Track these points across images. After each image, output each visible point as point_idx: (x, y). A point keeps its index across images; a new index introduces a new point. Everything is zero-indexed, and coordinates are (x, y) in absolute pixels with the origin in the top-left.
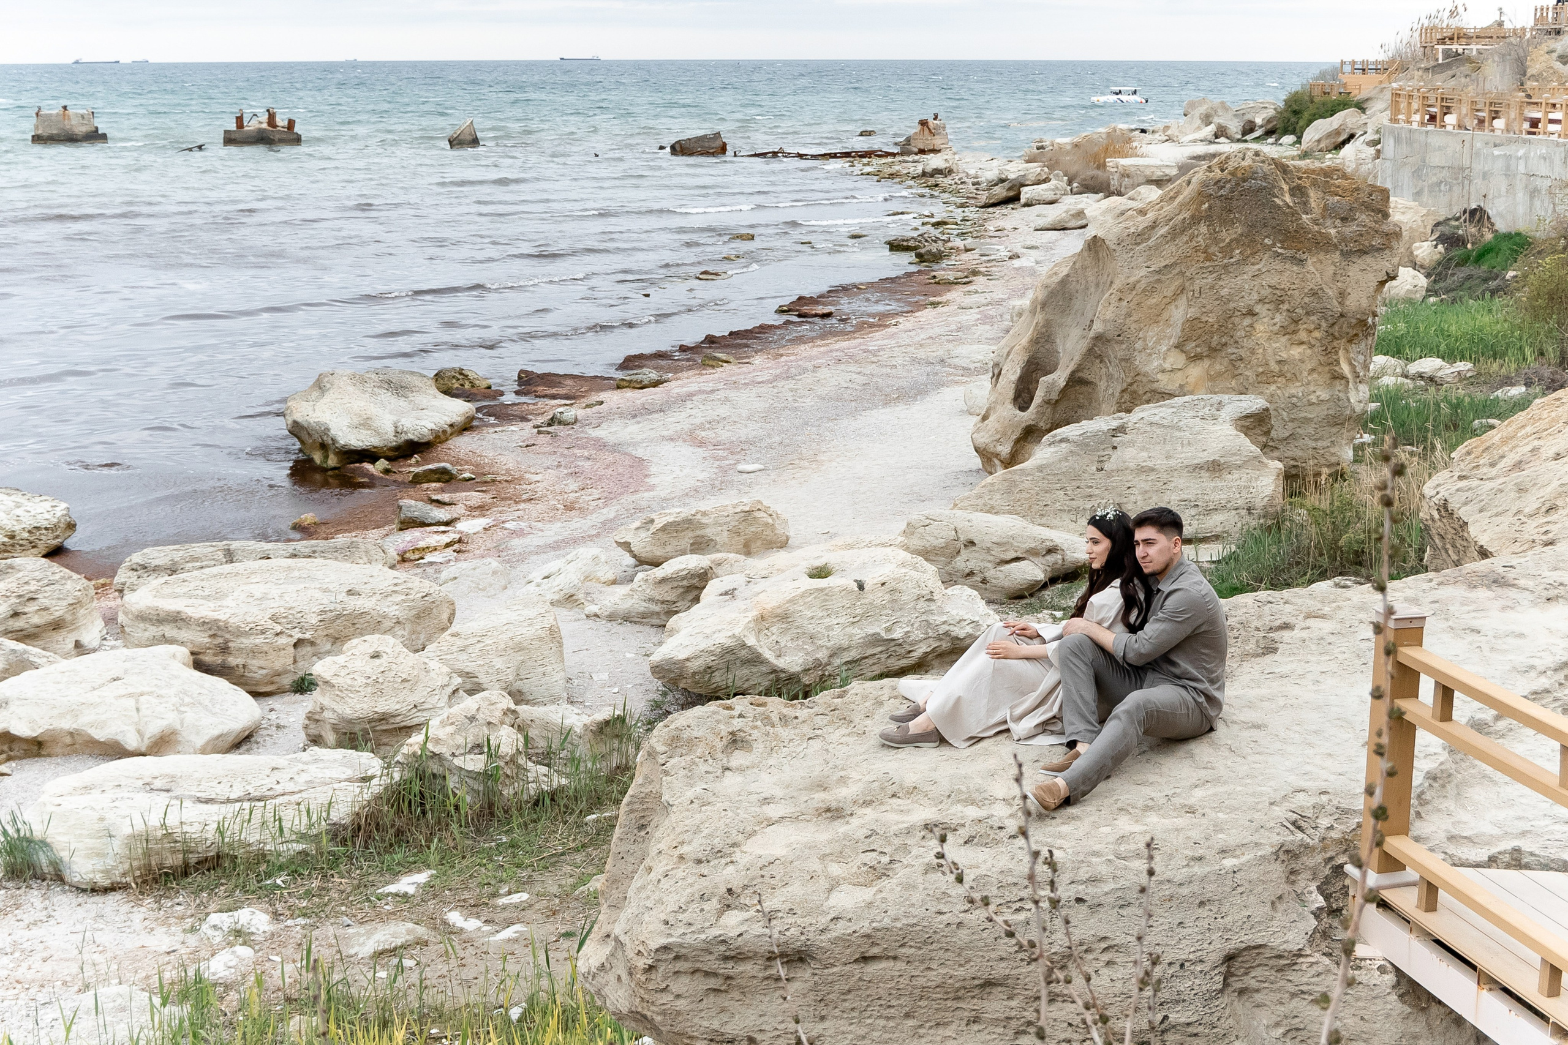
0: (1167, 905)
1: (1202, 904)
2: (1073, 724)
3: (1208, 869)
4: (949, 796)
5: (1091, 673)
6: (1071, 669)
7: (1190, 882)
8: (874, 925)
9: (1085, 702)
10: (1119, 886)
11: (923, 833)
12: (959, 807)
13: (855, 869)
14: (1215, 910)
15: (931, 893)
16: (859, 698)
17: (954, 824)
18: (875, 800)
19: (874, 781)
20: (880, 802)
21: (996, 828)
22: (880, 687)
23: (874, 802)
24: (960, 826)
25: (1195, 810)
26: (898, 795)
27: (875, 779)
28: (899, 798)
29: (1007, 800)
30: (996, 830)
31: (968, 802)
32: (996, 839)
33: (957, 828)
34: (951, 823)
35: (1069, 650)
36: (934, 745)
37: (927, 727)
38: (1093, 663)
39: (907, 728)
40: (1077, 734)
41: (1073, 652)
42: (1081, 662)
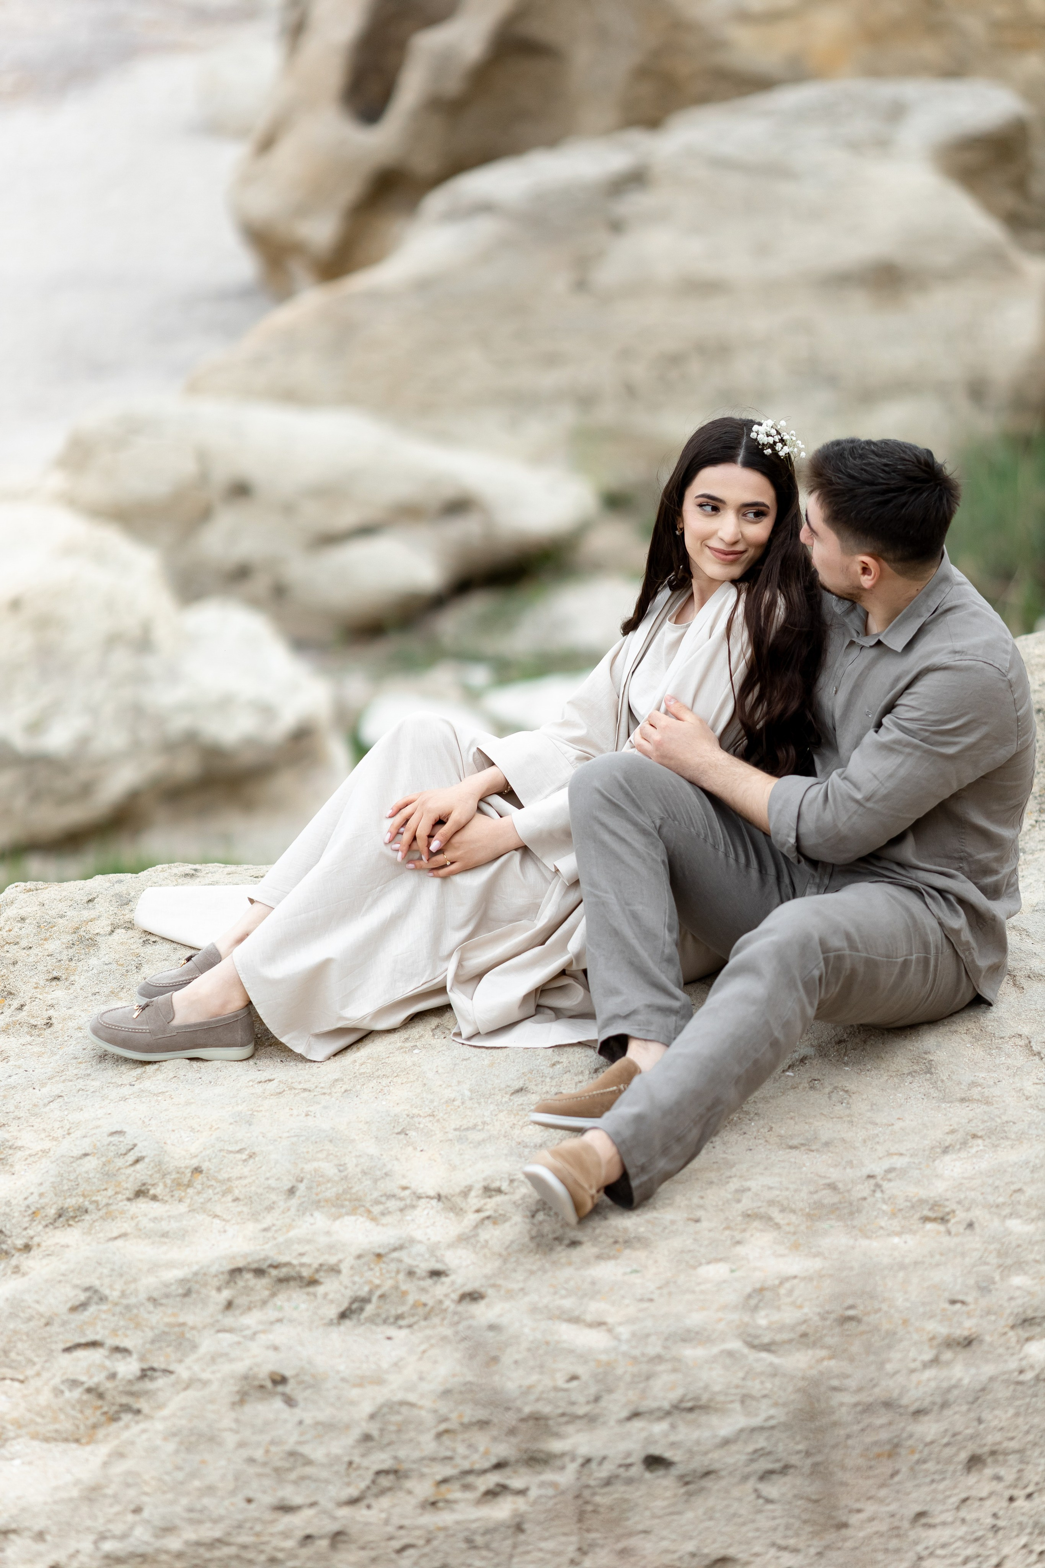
0: (884, 1468)
1: (974, 1462)
2: (613, 992)
3: (988, 1370)
4: (292, 1191)
5: (659, 855)
6: (603, 844)
7: (945, 1405)
8: (108, 1546)
9: (647, 935)
10: (756, 1421)
11: (226, 1294)
12: (319, 1220)
13: (45, 1398)
14: (1008, 1474)
15: (259, 1454)
16: (29, 928)
17: (310, 1266)
18: (91, 1207)
19: (86, 1155)
20: (104, 1211)
21: (424, 1274)
22: (86, 899)
23: (86, 1211)
24: (326, 1271)
25: (948, 1214)
26: (152, 1192)
27: (88, 1151)
28: (154, 1198)
29: (446, 1197)
30: (423, 1279)
31: (342, 1206)
32: (425, 1305)
33: (317, 1277)
34: (302, 1265)
35: (597, 796)
36: (246, 1051)
37: (224, 1005)
38: (665, 830)
39: (169, 1010)
40: (626, 1017)
41: (609, 800)
42: (629, 827)
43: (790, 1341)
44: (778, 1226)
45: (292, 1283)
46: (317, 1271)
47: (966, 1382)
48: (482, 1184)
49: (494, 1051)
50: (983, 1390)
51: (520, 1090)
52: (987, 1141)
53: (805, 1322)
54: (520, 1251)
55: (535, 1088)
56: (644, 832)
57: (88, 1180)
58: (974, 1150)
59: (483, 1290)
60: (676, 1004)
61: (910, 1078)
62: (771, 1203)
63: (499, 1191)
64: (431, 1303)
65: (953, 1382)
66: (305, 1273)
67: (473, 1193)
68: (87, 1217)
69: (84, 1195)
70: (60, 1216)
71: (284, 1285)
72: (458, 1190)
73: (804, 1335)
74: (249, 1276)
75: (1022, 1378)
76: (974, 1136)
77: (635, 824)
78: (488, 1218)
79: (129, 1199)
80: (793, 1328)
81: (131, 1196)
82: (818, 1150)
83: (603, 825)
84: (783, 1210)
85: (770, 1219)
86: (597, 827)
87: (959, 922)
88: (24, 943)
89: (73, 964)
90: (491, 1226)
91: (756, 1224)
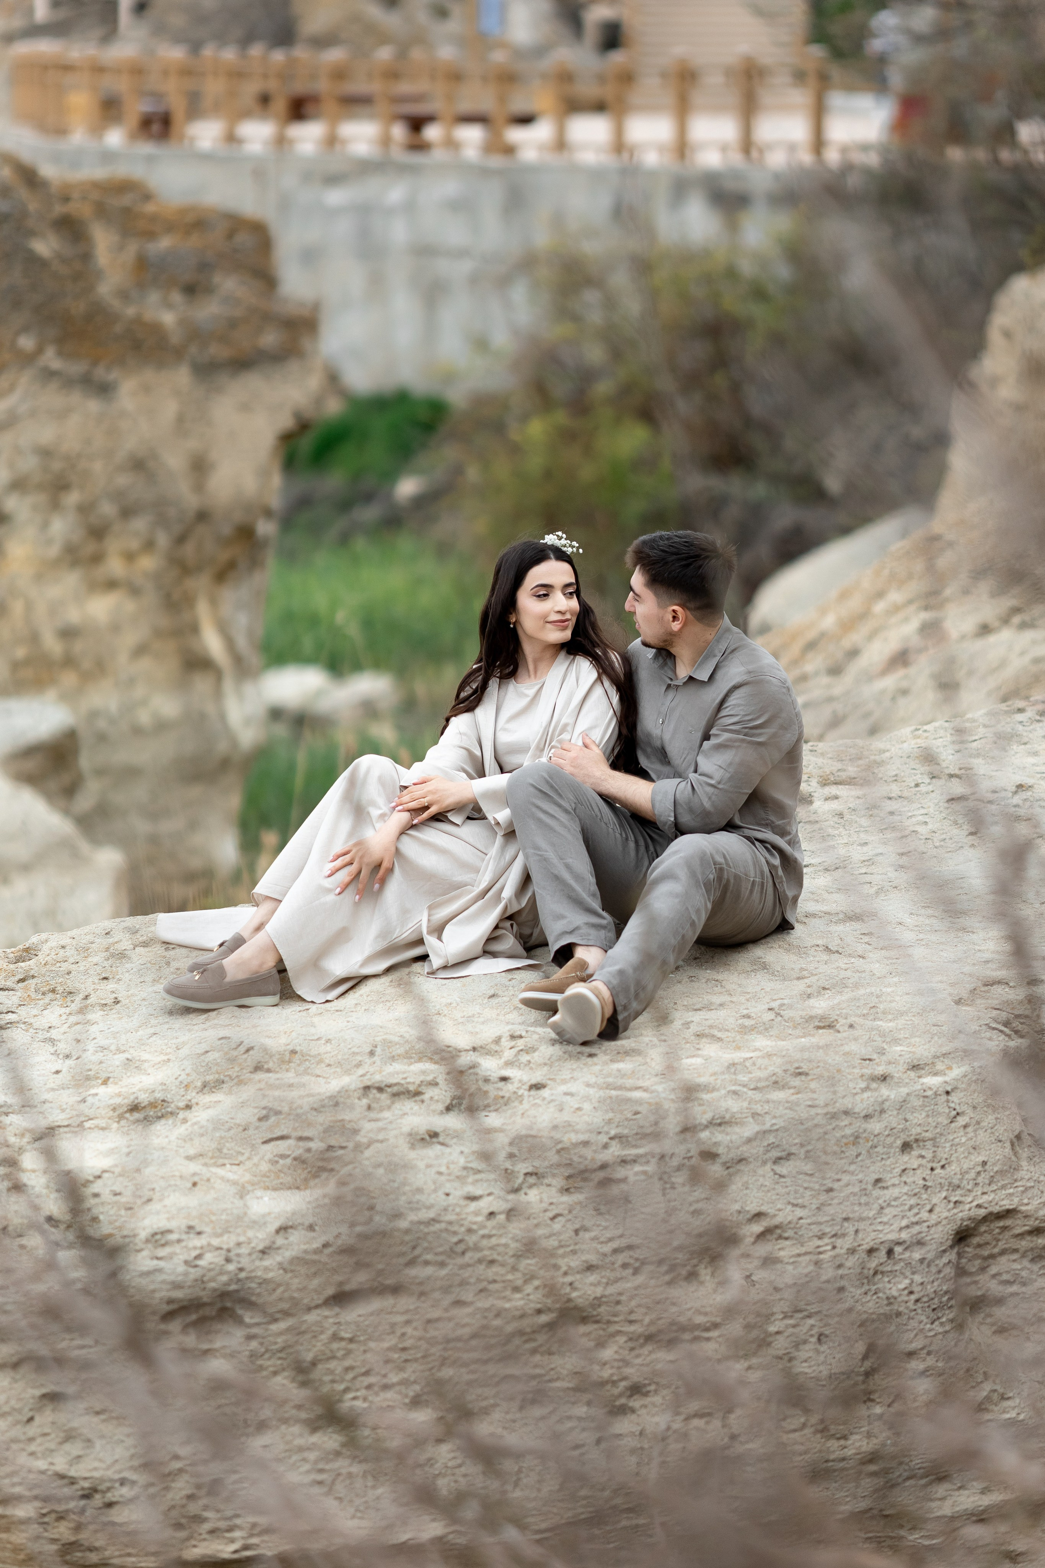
0: (852, 1151)
1: (906, 1147)
2: (561, 917)
3: (904, 1091)
4: (372, 1053)
5: (577, 827)
6: (540, 821)
7: (882, 1111)
8: (358, 1229)
9: (578, 878)
10: (767, 1126)
11: (365, 1101)
12: (397, 1066)
13: (265, 1167)
14: (929, 1155)
15: (443, 1169)
16: (70, 952)
17: (414, 1083)
18: (226, 1079)
19: (207, 1052)
20: (235, 1081)
21: (496, 1080)
22: (104, 932)
23: (223, 1082)
24: (426, 1085)
25: (833, 1022)
26: (266, 1067)
27: (208, 1049)
28: (269, 1071)
29: (481, 1047)
30: (496, 1083)
31: (411, 1058)
32: (503, 1097)
33: (420, 1089)
34: (408, 1083)
35: (532, 789)
36: (275, 999)
37: (261, 965)
38: (577, 811)
39: (221, 971)
40: (571, 932)
41: (540, 791)
42: (557, 809)
43: (768, 1086)
44: (720, 1039)
45: (402, 1097)
46: (419, 1086)
47: (892, 1097)
48: (508, 1034)
49: (461, 979)
50: (904, 1101)
51: (493, 996)
52: (833, 991)
53: (774, 1074)
54: (559, 1060)
55: (504, 994)
56: (566, 811)
57: (217, 1064)
58: (827, 996)
59: (544, 1082)
60: (604, 922)
61: (753, 974)
62: (711, 1027)
63: (521, 1037)
64: (507, 1095)
65: (884, 1097)
66: (412, 1088)
67: (503, 1040)
68: (224, 1086)
69: (217, 1073)
70: (205, 1087)
71: (397, 1098)
72: (490, 1040)
73: (776, 1082)
74: (375, 1091)
75: (925, 1094)
76: (824, 989)
77: (560, 806)
78: (522, 1050)
79: (251, 1072)
80: (767, 1079)
81: (252, 1070)
82: (716, 1009)
83: (538, 807)
84: (720, 1031)
85: (713, 1036)
86: (534, 810)
88: (72, 960)
89: (114, 969)
90: (525, 1055)
91: (704, 1040)
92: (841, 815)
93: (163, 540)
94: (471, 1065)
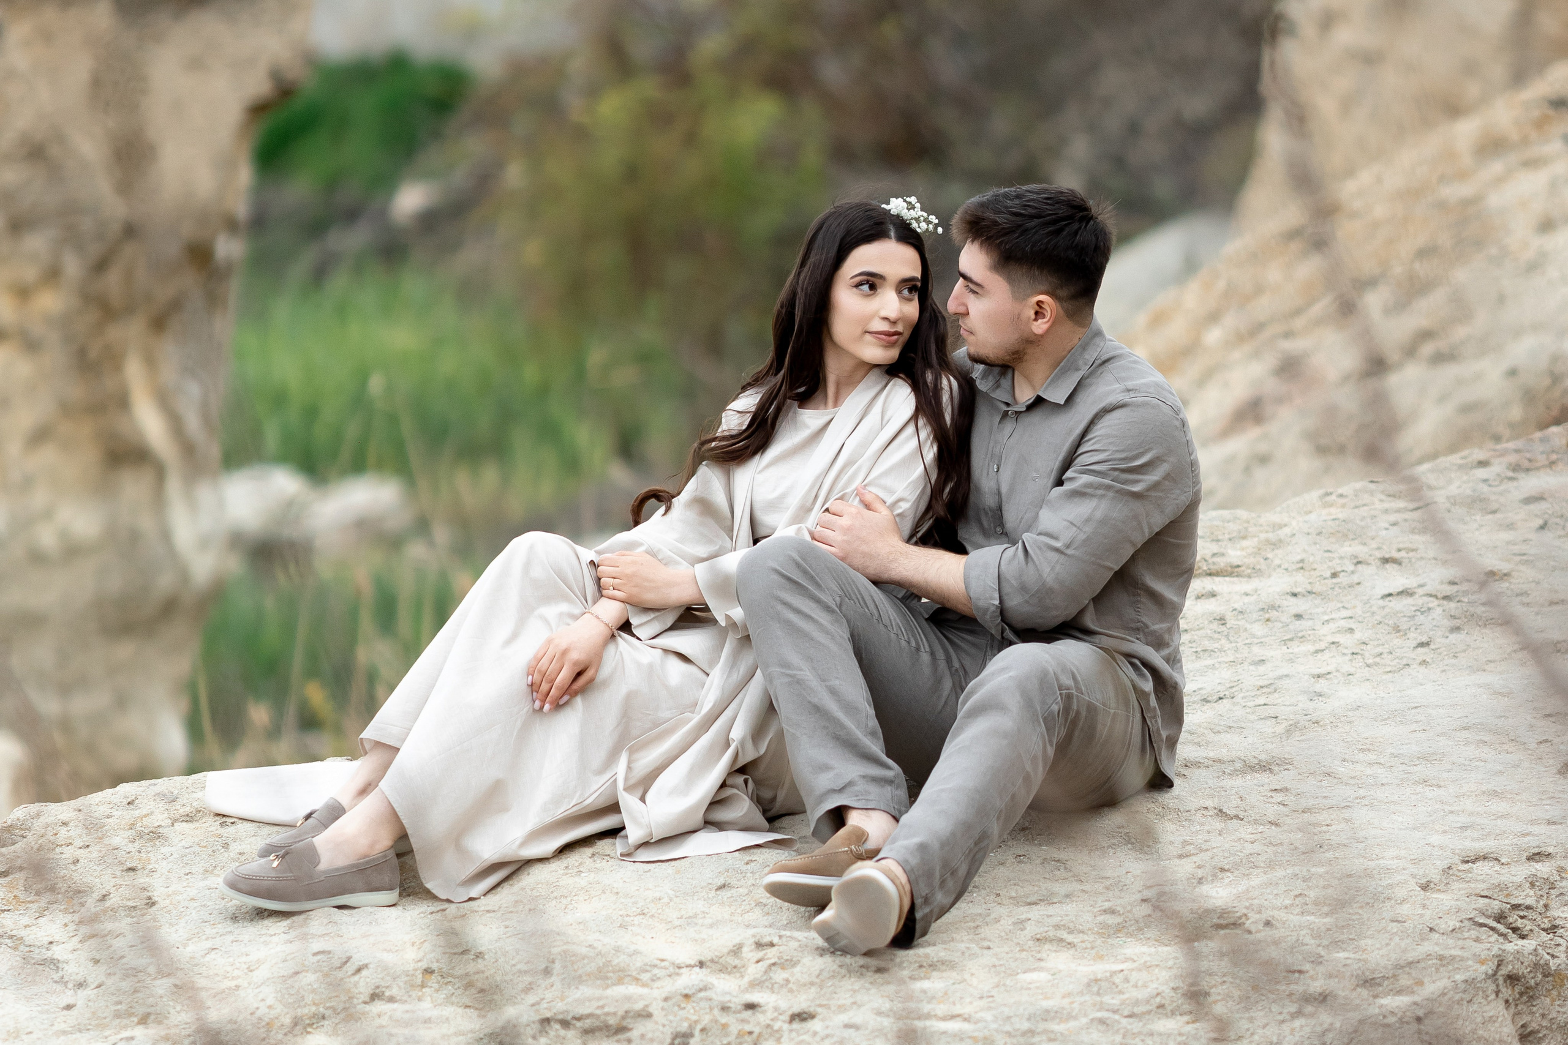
2: (825, 768)
6: (789, 624)
9: (849, 708)
17: (615, 1014)
18: (328, 1013)
19: (297, 973)
20: (342, 1016)
21: (739, 1007)
22: (125, 802)
23: (324, 1018)
24: (632, 1017)
25: (1240, 918)
26: (387, 994)
27: (297, 969)
28: (391, 1000)
29: (712, 961)
30: (739, 1012)
31: (607, 978)
32: (750, 1033)
33: (624, 1024)
34: (607, 1014)
36: (391, 896)
37: (372, 846)
38: (843, 608)
39: (312, 855)
40: (841, 790)
41: (789, 579)
42: (813, 605)
43: (1149, 1012)
44: (1071, 945)
45: (597, 1034)
46: (623, 1018)
47: (1338, 1025)
48: (752, 940)
49: (673, 863)
50: (1355, 1032)
51: (723, 887)
52: (1236, 873)
53: (1158, 994)
54: (833, 977)
55: (739, 884)
56: (828, 609)
57: (313, 991)
58: (1227, 881)
59: (812, 1009)
60: (890, 774)
61: (1111, 851)
62: (1057, 927)
63: (772, 945)
64: (757, 1030)
65: (1326, 1026)
66: (612, 1021)
67: (745, 949)
68: (326, 1023)
69: (314, 1004)
70: (296, 1024)
71: (590, 1036)
72: (726, 950)
73: (1161, 1006)
74: (557, 1026)
75: (1386, 1021)
76: (1222, 870)
77: (818, 601)
78: (774, 964)
79: (365, 1003)
80: (1148, 1002)
81: (367, 999)
82: (1060, 902)
83: (785, 604)
84: (1071, 932)
85: (1061, 940)
86: (780, 607)
87: (1148, 686)
88: (79, 843)
89: (143, 855)
90: (779, 971)
91: (1047, 946)
92: (1222, 620)
93: (73, 267)
94: (701, 986)
